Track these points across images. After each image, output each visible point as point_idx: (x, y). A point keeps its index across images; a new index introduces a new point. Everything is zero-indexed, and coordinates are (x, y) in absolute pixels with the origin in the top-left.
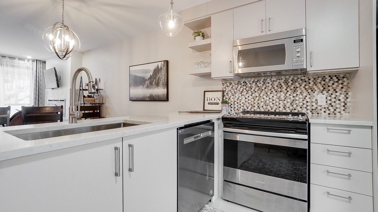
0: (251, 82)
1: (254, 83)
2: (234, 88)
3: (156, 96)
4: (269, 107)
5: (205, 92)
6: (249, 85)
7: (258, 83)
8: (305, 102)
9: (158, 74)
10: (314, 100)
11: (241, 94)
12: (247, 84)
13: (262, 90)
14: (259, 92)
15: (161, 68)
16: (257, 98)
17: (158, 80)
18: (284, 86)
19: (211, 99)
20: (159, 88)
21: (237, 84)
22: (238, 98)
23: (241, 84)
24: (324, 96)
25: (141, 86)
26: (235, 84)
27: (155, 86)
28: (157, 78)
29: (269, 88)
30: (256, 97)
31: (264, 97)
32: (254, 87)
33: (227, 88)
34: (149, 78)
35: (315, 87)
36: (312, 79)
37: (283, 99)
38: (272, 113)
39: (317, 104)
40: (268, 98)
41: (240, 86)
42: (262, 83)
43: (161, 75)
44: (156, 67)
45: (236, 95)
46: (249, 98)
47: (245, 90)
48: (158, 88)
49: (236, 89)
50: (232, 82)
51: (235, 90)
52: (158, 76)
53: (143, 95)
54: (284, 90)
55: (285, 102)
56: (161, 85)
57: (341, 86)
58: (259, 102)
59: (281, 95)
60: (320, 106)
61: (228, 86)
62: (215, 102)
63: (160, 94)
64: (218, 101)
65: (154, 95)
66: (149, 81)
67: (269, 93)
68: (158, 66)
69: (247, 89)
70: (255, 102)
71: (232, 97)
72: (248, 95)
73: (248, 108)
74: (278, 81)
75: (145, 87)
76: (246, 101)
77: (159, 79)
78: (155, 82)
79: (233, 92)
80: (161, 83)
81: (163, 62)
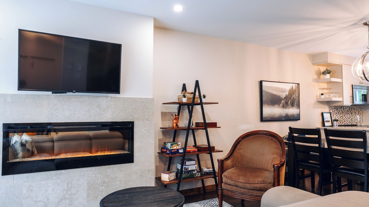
0: (339, 108)
3: (291, 115)
4: (345, 122)
5: (323, 113)
6: (339, 110)
8: (354, 119)
9: (293, 95)
10: (356, 118)
14: (342, 114)
15: (295, 90)
17: (293, 101)
18: (349, 111)
20: (294, 108)
24: (359, 116)
25: (277, 106)
27: (290, 106)
28: (292, 98)
30: (341, 117)
34: (285, 98)
35: (356, 112)
36: (356, 108)
37: (349, 118)
38: (349, 126)
40: (345, 117)
42: (343, 109)
43: (296, 96)
44: (291, 88)
47: (337, 113)
51: (334, 113)
52: (293, 96)
53: (279, 115)
56: (295, 106)
57: (362, 112)
59: (348, 116)
60: (358, 121)
61: (331, 110)
63: (295, 114)
64: (329, 120)
65: (289, 115)
66: (285, 100)
67: (345, 115)
69: (338, 112)
71: (333, 116)
72: (338, 116)
74: (347, 108)
75: (280, 107)
77: (293, 99)
78: (290, 102)
80: (295, 104)
81: (296, 84)
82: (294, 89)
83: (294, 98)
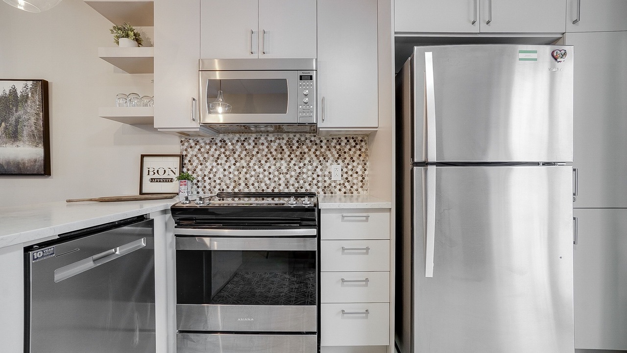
0: (234, 142)
1: (239, 144)
2: (202, 150)
4: (263, 185)
5: (143, 156)
6: (231, 147)
7: (246, 144)
8: (315, 176)
9: (16, 111)
10: (327, 173)
11: (216, 161)
12: (226, 144)
13: (253, 155)
14: (248, 158)
15: (25, 98)
16: (245, 170)
17: (16, 126)
18: (286, 150)
19: (156, 172)
20: (20, 144)
21: (209, 144)
22: (211, 170)
23: (216, 144)
24: (339, 167)
26: (206, 144)
27: (5, 140)
28: (12, 120)
29: (264, 153)
30: (243, 167)
31: (256, 167)
32: (239, 150)
33: (189, 150)
35: (328, 153)
36: (325, 141)
37: (285, 171)
39: (330, 178)
40: (261, 170)
41: (214, 147)
42: (253, 144)
43: (26, 113)
44: (8, 93)
45: (208, 164)
46: (231, 170)
47: (223, 155)
48: (17, 143)
49: (208, 153)
50: (199, 139)
51: (206, 155)
52: (16, 115)
54: (286, 156)
55: (288, 176)
56: (26, 138)
57: (358, 153)
58: (248, 176)
59: (282, 165)
60: (335, 181)
61: (191, 147)
62: (166, 176)
63: (22, 160)
64: (172, 176)
67: (263, 162)
68: (14, 92)
69: (227, 153)
70: (241, 176)
71: (200, 167)
72: (228, 164)
73: (228, 187)
74: (278, 141)
76: (225, 176)
77: (17, 122)
78: (6, 128)
79: (201, 159)
80: (25, 132)
81: (30, 84)
82: (19, 94)
83: (19, 118)
